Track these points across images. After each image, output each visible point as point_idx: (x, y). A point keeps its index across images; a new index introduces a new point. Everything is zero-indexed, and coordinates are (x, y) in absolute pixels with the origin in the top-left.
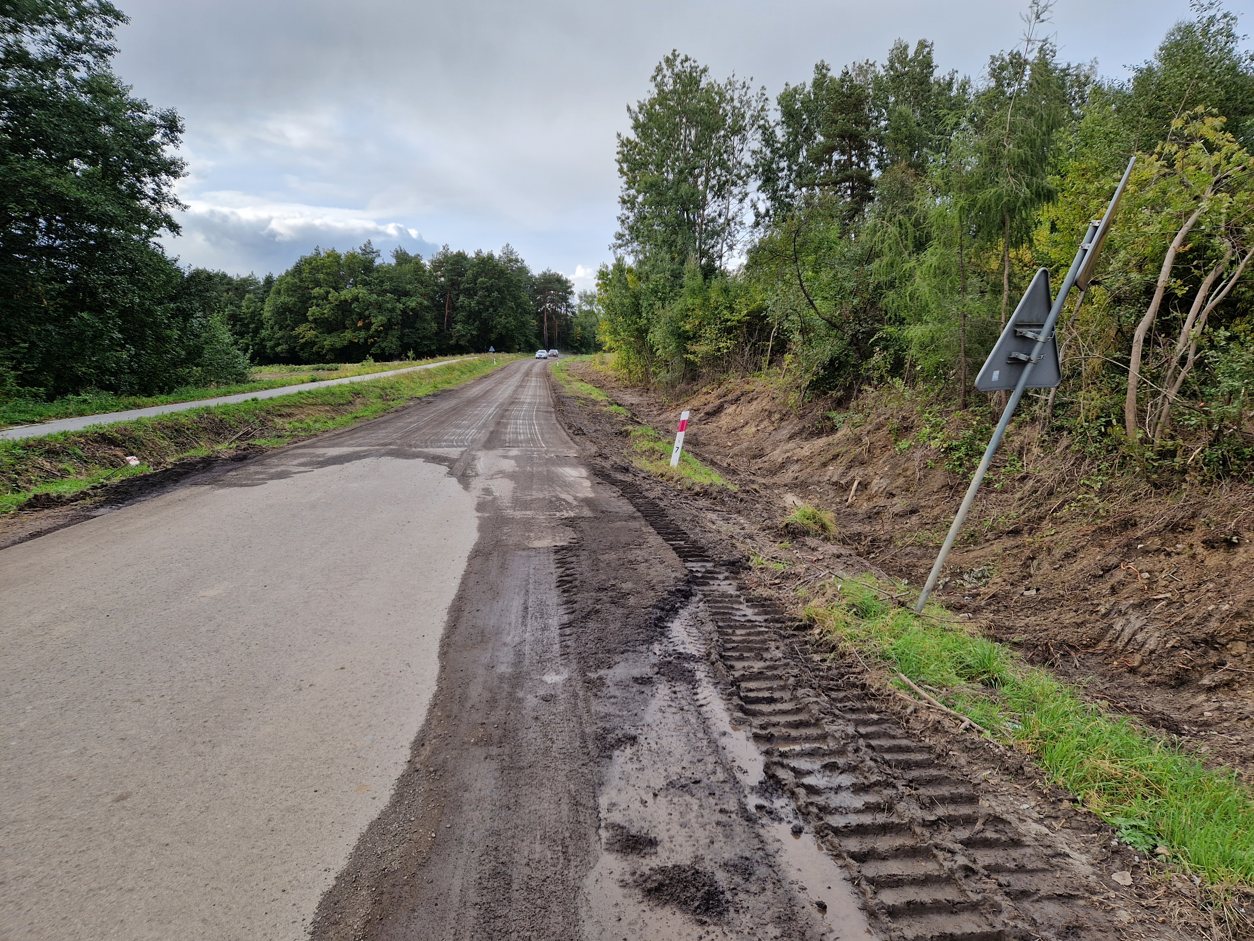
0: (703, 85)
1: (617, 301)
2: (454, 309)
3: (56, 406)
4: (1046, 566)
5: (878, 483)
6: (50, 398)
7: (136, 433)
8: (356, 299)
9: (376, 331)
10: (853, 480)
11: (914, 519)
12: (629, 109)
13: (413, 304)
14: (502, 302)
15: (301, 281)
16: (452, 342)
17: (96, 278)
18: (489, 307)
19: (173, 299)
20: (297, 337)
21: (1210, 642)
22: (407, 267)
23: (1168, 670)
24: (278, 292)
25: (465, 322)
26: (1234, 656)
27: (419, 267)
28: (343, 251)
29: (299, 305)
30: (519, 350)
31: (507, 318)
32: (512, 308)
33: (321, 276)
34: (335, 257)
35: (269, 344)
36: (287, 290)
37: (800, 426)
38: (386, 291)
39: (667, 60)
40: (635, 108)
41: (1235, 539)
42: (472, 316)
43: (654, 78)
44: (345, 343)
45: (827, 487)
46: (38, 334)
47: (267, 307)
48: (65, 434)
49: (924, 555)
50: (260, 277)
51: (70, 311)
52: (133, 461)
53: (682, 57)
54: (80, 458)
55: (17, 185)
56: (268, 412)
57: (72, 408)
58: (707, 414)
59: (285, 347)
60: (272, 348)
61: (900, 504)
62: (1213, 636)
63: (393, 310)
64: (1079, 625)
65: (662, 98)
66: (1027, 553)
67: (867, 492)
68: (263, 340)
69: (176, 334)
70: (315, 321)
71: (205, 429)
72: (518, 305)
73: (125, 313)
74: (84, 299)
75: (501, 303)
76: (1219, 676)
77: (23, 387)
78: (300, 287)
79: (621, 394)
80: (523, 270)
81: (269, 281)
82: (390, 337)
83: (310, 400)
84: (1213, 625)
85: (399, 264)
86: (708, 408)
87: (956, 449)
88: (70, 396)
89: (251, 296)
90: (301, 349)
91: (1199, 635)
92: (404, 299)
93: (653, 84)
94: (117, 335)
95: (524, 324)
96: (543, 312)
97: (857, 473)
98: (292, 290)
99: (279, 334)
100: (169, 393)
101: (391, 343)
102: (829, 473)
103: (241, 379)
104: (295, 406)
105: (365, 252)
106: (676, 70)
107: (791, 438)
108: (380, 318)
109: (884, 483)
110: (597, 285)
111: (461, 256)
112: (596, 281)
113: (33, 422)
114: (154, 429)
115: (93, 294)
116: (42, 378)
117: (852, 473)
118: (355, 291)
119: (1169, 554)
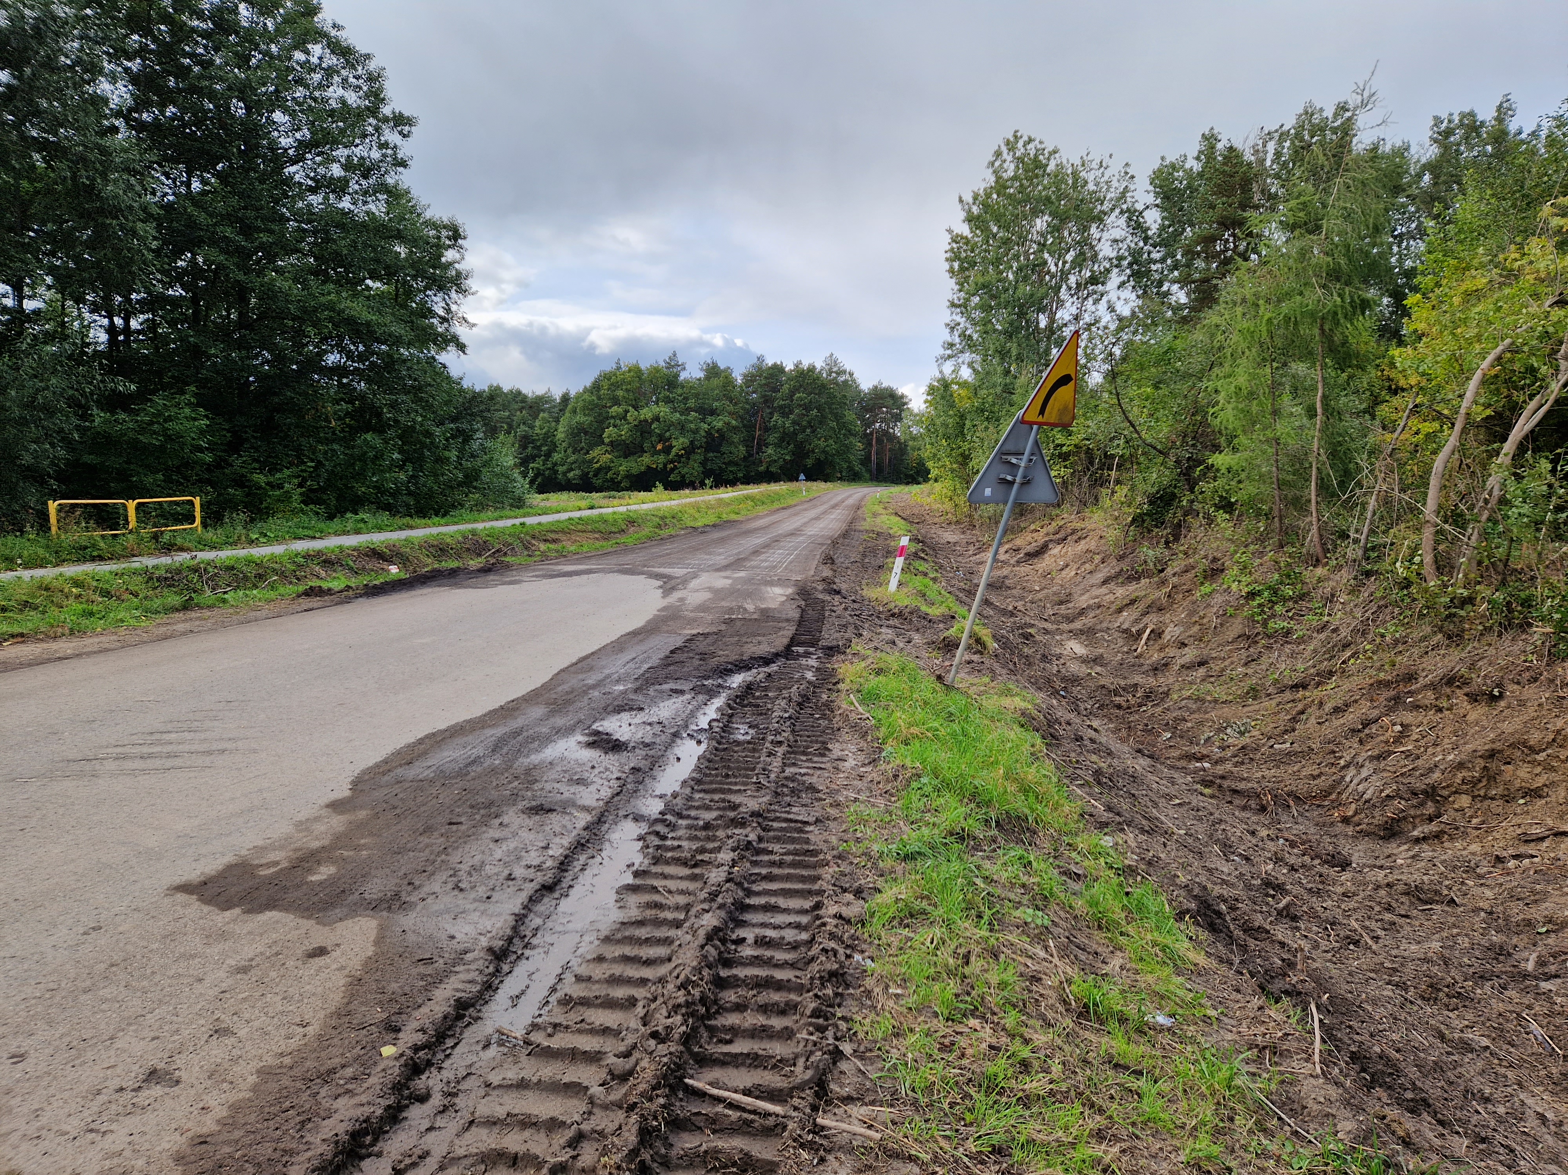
0: (1051, 167)
1: (938, 422)
2: (767, 429)
3: (336, 524)
4: (1313, 720)
5: (1171, 632)
6: (331, 517)
7: (403, 550)
8: (657, 419)
9: (677, 455)
10: (1146, 627)
11: (1202, 671)
12: (961, 201)
13: (720, 425)
14: (822, 421)
15: (599, 398)
16: (762, 469)
17: (382, 399)
18: (805, 428)
19: (454, 420)
20: (591, 461)
21: (1431, 793)
22: (715, 382)
23: (1379, 819)
24: (574, 412)
25: (778, 445)
26: (1457, 810)
27: (728, 381)
28: (645, 365)
29: (595, 425)
30: (840, 479)
31: (826, 440)
32: (833, 428)
33: (620, 393)
34: (636, 371)
35: (561, 469)
36: (584, 408)
37: (1117, 569)
38: (689, 410)
39: (1008, 143)
40: (968, 198)
41: (1496, 692)
42: (786, 438)
43: (992, 164)
44: (643, 468)
45: (1116, 635)
46: (326, 453)
47: (561, 429)
48: (341, 548)
49: (1199, 709)
50: (557, 394)
51: (354, 431)
52: (394, 569)
53: (1025, 138)
54: (351, 569)
55: (315, 310)
56: (534, 537)
57: (350, 526)
58: (1028, 554)
59: (577, 472)
60: (564, 474)
61: (1190, 654)
62: (1434, 788)
63: (696, 431)
64: (1314, 778)
65: (1000, 186)
66: (1300, 707)
67: (1160, 642)
68: (555, 464)
69: (453, 455)
70: (611, 443)
71: (468, 550)
72: (843, 425)
73: (407, 434)
74: (370, 420)
75: (821, 423)
76: (1434, 827)
77: (306, 505)
78: (597, 405)
79: (940, 532)
80: (850, 385)
81: (565, 399)
82: (691, 462)
83: (580, 527)
84: (1437, 775)
85: (707, 378)
86: (1029, 549)
87: (1259, 593)
88: (349, 515)
89: (546, 415)
90: (595, 475)
91: (1420, 785)
92: (709, 419)
93: (991, 170)
94: (396, 456)
95: (848, 448)
96: (871, 433)
97: (1152, 621)
98: (589, 408)
99: (573, 458)
100: (444, 516)
101: (693, 468)
102: (1121, 619)
103: (519, 503)
104: (563, 532)
105: (669, 366)
106: (1018, 154)
107: (1104, 583)
108: (681, 440)
109: (1178, 631)
110: (926, 402)
111: (778, 369)
112: (925, 397)
113: (314, 538)
114: (420, 547)
115: (379, 415)
116: (325, 497)
117: (1146, 620)
118: (655, 409)
119: (1440, 710)
